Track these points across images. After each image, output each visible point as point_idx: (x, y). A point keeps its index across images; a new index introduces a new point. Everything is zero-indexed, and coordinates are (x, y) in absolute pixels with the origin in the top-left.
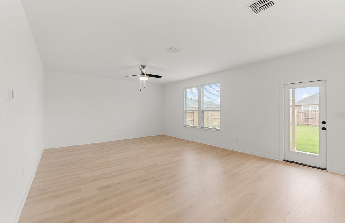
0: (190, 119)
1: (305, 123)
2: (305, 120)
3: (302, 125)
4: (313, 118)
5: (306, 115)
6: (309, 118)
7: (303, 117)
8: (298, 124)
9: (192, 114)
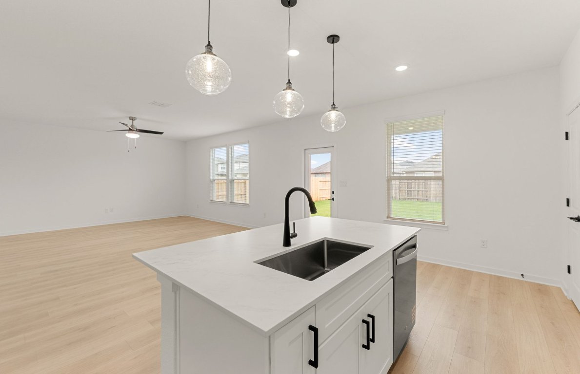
0: (240, 193)
1: (408, 196)
2: (408, 194)
3: (405, 199)
4: (416, 189)
5: (409, 185)
6: (412, 189)
7: (405, 188)
8: (400, 198)
9: (243, 185)
